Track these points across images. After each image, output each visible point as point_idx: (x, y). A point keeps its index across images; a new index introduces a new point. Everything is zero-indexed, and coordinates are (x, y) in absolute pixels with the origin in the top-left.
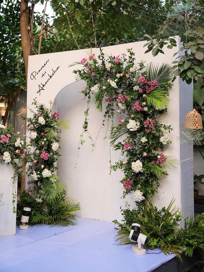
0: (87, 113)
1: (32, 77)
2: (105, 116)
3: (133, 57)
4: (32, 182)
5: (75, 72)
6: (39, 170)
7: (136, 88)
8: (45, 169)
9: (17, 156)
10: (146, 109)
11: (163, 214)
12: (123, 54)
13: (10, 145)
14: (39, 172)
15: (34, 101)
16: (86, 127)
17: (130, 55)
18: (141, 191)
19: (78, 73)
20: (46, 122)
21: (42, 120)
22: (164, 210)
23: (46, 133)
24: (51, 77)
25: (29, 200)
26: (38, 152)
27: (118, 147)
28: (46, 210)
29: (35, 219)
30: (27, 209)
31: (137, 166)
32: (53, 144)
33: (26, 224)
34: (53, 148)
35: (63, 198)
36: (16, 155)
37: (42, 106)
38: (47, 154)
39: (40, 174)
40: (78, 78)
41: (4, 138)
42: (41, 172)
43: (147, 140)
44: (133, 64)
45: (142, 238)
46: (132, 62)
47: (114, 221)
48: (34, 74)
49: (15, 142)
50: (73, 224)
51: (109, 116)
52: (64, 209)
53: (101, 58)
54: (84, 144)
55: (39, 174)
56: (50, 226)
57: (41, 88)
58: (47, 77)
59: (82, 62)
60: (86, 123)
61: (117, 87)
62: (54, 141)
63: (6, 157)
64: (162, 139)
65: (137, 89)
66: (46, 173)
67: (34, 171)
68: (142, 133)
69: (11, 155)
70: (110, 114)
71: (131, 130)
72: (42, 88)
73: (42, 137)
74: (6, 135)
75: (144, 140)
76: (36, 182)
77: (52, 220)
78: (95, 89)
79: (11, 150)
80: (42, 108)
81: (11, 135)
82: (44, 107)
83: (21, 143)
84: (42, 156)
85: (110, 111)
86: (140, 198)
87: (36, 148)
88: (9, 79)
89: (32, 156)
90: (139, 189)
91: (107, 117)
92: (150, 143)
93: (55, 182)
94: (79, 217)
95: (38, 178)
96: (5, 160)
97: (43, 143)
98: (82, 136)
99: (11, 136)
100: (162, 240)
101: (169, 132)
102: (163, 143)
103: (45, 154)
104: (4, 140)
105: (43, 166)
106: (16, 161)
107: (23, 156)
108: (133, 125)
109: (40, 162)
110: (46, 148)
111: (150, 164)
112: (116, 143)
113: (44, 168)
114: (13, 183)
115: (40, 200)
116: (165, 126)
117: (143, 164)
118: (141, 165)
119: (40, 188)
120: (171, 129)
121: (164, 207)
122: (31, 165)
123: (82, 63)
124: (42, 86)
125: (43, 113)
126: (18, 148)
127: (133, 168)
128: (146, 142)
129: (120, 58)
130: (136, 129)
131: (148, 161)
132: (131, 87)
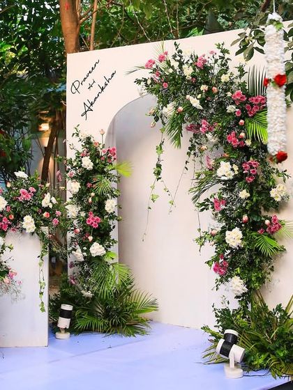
0: (161, 149)
1: (74, 90)
2: (189, 154)
3: (227, 56)
4: (77, 265)
5: (138, 82)
6: (86, 245)
7: (231, 108)
8: (95, 243)
9: (46, 222)
10: (248, 143)
11: (278, 315)
12: (212, 52)
13: (34, 205)
14: (85, 248)
15: (75, 131)
16: (159, 173)
17: (221, 54)
18: (241, 279)
19: (143, 83)
20: (95, 164)
21: (87, 163)
22: (279, 308)
23: (95, 183)
24: (102, 89)
25: (72, 293)
26: (83, 214)
27: (204, 206)
28: (100, 309)
29: (81, 324)
30: (67, 307)
31: (235, 238)
32: (108, 200)
33: (66, 330)
34: (106, 208)
35: (128, 290)
36: (44, 220)
37: (89, 138)
38: (97, 217)
39: (88, 251)
40: (143, 91)
41: (23, 193)
42: (89, 248)
43: (249, 195)
44: (228, 68)
45: (237, 352)
46: (225, 65)
47: (203, 328)
48: (76, 84)
49: (41, 200)
50: (143, 333)
51: (195, 154)
52: (128, 308)
53: (178, 58)
54: (156, 200)
55: (85, 251)
56: (104, 335)
57: (87, 108)
58: (96, 89)
59: (147, 65)
60: (159, 166)
61: (201, 108)
62: (110, 197)
63: (27, 224)
64: (273, 193)
65: (233, 111)
66: (97, 249)
67: (78, 246)
68: (241, 184)
69: (35, 220)
70: (197, 151)
71: (223, 178)
72: (89, 107)
73: (89, 191)
74: (27, 189)
75: (244, 194)
76: (82, 264)
77: (108, 325)
78: (169, 110)
79: (35, 212)
80: (88, 141)
81: (37, 188)
82: (92, 140)
83: (51, 202)
84: (89, 221)
85: (197, 146)
86: (239, 289)
87: (80, 208)
88: (48, 87)
89: (75, 222)
90: (237, 275)
91: (192, 156)
92: (254, 199)
93: (112, 264)
94: (157, 322)
95: (85, 257)
96: (25, 229)
97: (90, 200)
98: (153, 187)
99: (35, 191)
100: (272, 357)
101: (284, 181)
102: (276, 199)
103: (93, 219)
104: (24, 196)
105: (91, 238)
106: (45, 229)
107: (55, 222)
108: (226, 170)
109: (87, 231)
110: (96, 208)
111: (254, 233)
112: (201, 200)
113: (94, 241)
114: (40, 265)
115: (89, 294)
116: (278, 171)
117: (244, 234)
118: (241, 236)
119: (87, 274)
120: (287, 176)
121: (280, 305)
122: (73, 235)
123: (147, 67)
124: (89, 105)
125: (90, 149)
126: (47, 209)
127: (227, 241)
128: (249, 198)
129: (206, 58)
130: (231, 177)
131: (250, 230)
132: (223, 107)
